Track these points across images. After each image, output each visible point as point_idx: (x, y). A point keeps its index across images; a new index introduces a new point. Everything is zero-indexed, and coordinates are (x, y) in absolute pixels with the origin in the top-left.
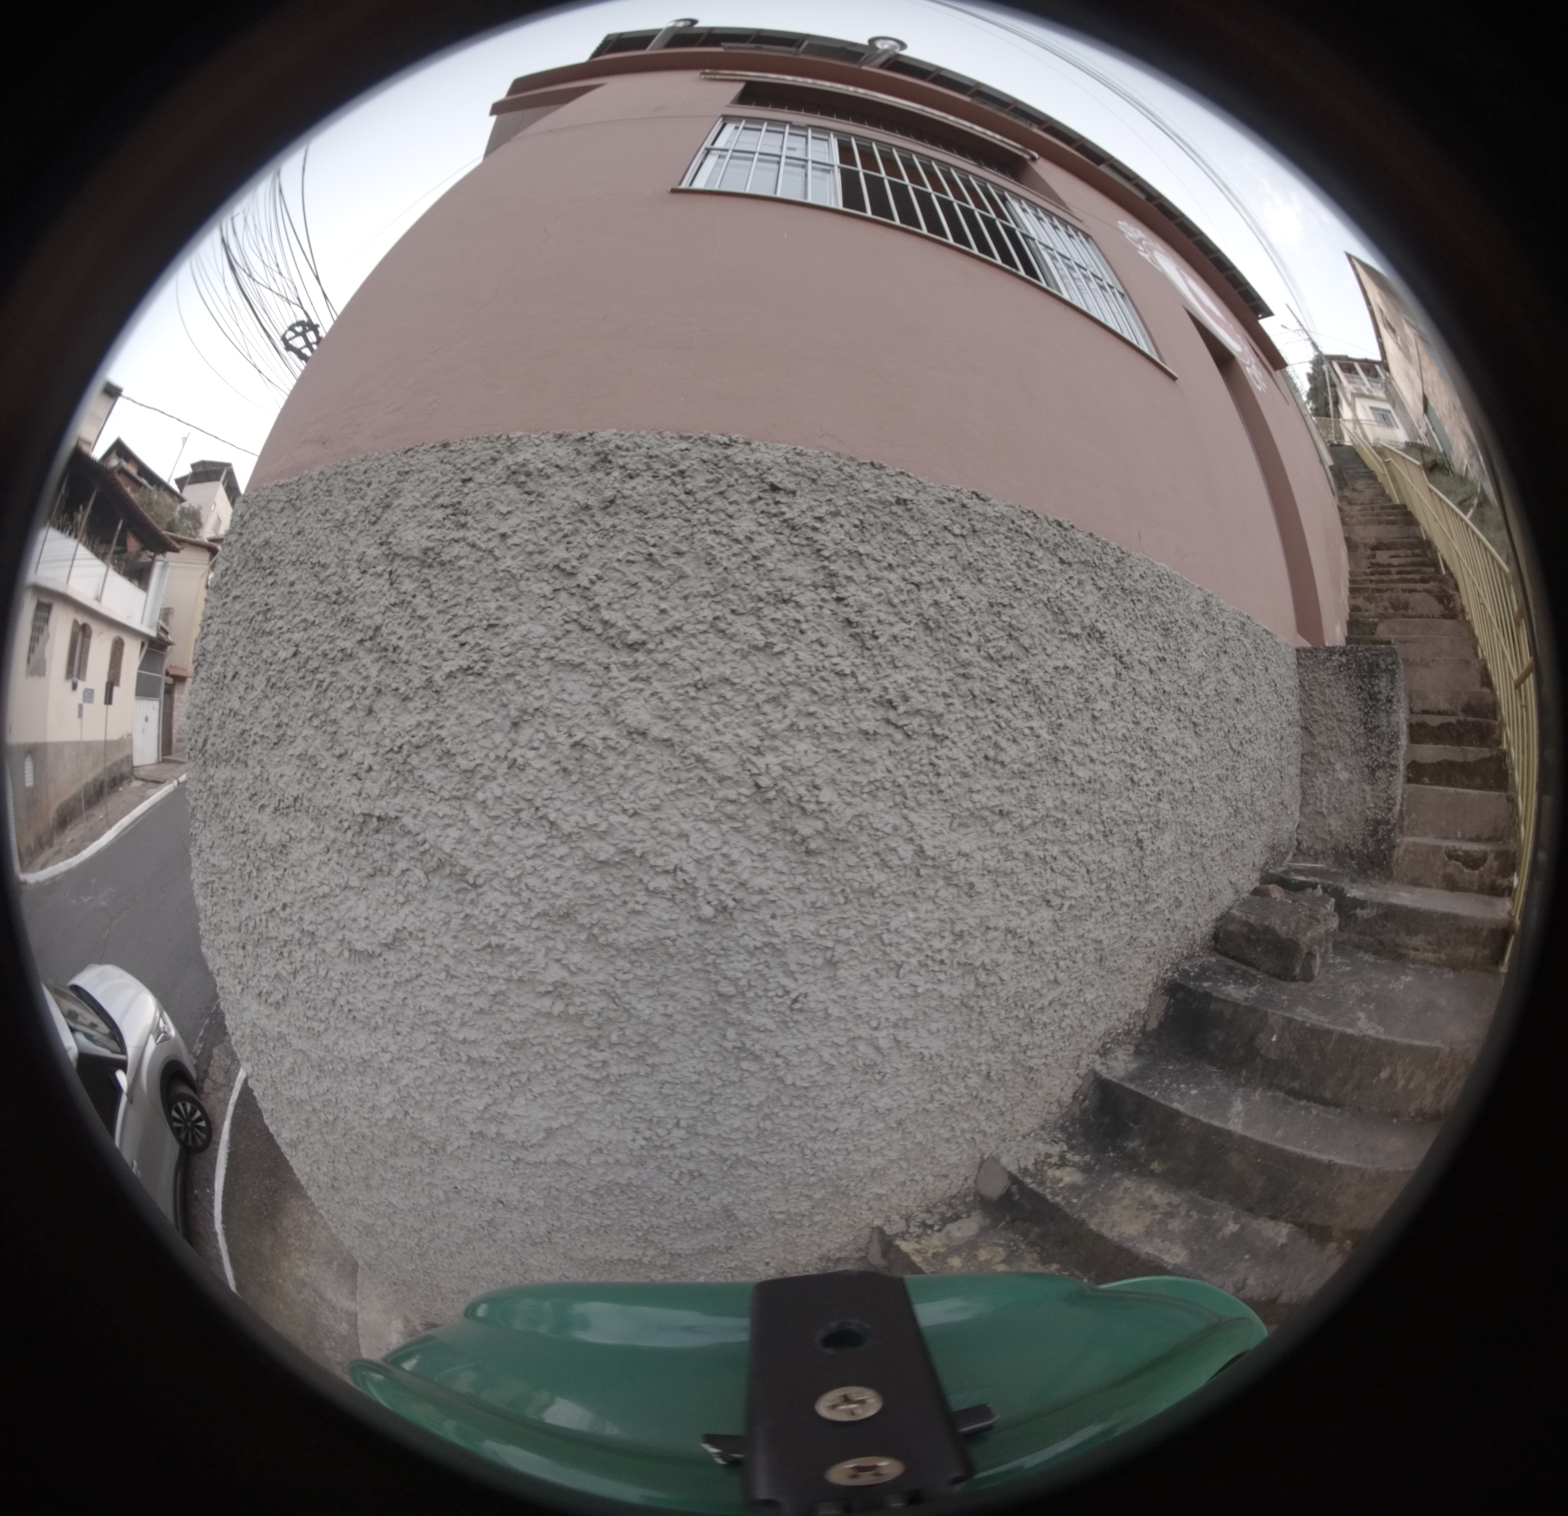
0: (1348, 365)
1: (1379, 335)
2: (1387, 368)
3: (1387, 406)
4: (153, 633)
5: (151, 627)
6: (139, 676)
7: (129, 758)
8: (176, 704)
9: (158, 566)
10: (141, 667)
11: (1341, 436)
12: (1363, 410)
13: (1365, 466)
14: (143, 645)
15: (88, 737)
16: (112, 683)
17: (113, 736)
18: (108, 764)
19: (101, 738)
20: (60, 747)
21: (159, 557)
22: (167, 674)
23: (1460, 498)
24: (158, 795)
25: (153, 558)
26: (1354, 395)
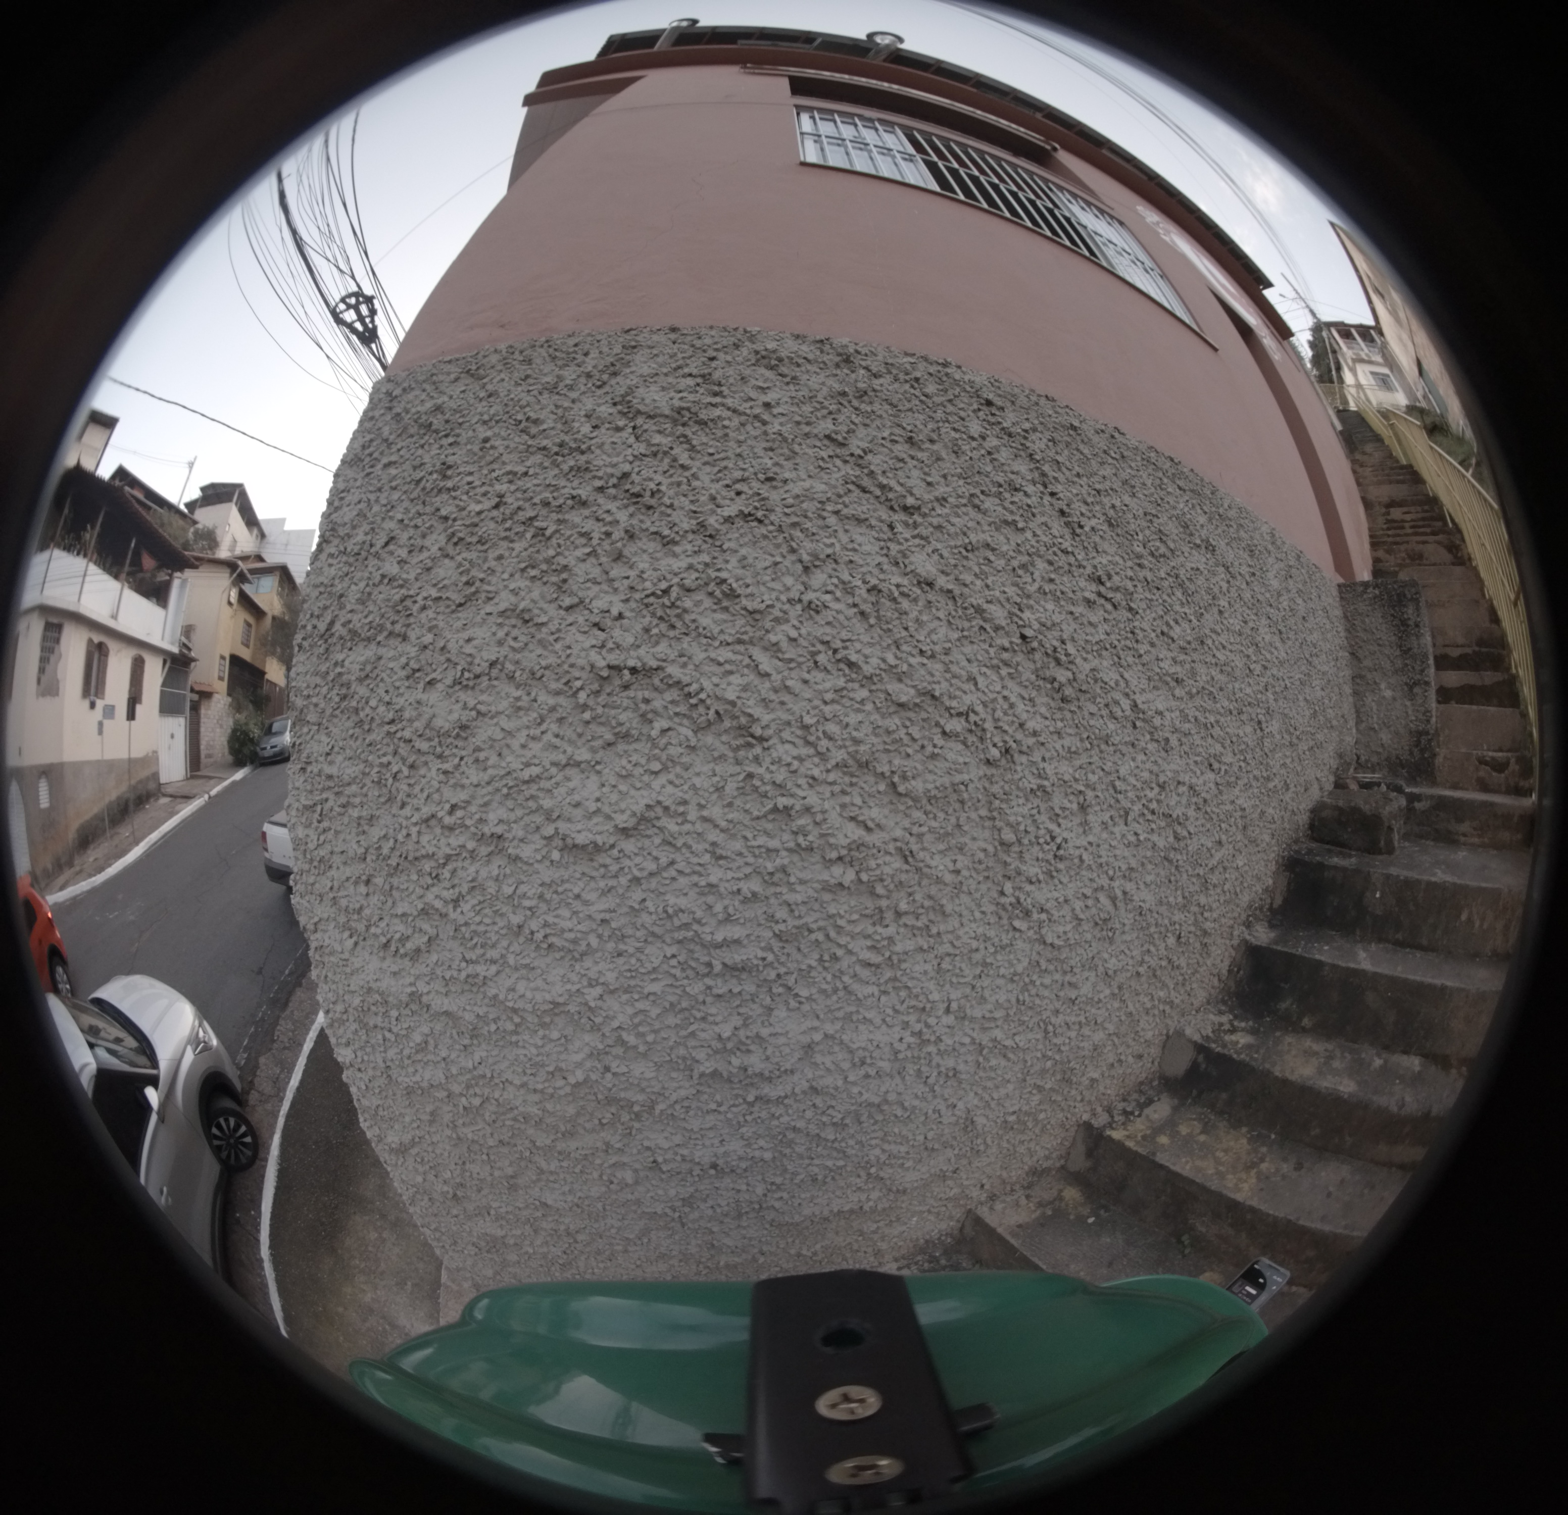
0: (1345, 331)
1: (1370, 302)
2: (1381, 333)
3: (1386, 371)
4: (175, 650)
5: (172, 643)
6: (162, 692)
7: (155, 776)
8: (203, 720)
9: (176, 583)
10: (164, 684)
11: (1345, 402)
12: (1364, 375)
13: (1371, 430)
14: (165, 662)
15: (109, 755)
16: (134, 700)
17: (137, 753)
18: (133, 782)
19: (125, 756)
20: (78, 766)
21: (177, 574)
22: (192, 690)
23: (1460, 458)
24: (187, 810)
25: (171, 575)
26: (1354, 361)
